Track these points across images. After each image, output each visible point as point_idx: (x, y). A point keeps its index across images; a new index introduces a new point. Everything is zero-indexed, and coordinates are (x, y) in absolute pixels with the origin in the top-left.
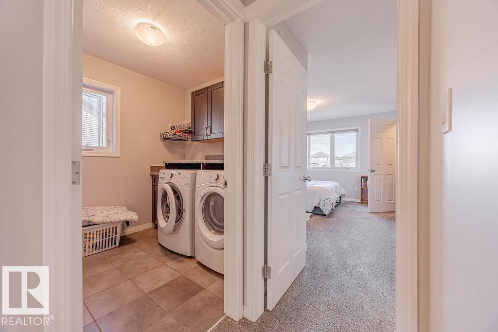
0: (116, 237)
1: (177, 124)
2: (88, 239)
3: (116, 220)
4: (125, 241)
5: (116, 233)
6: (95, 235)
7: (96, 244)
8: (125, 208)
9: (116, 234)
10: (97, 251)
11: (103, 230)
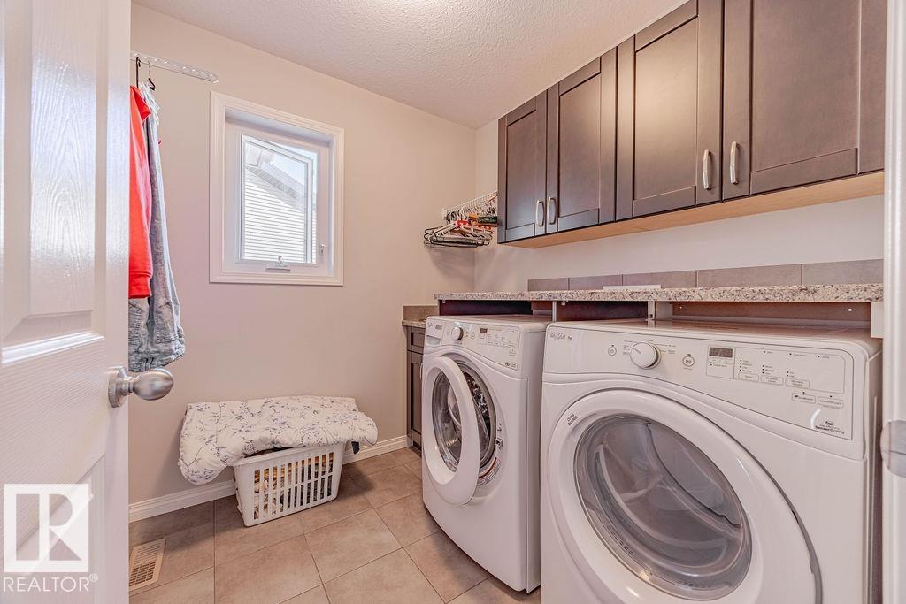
0: (330, 477)
1: (460, 207)
2: (271, 482)
3: (331, 440)
4: (352, 482)
5: (331, 466)
6: (287, 474)
7: (289, 493)
8: (351, 403)
9: (331, 470)
10: (292, 510)
11: (303, 462)
